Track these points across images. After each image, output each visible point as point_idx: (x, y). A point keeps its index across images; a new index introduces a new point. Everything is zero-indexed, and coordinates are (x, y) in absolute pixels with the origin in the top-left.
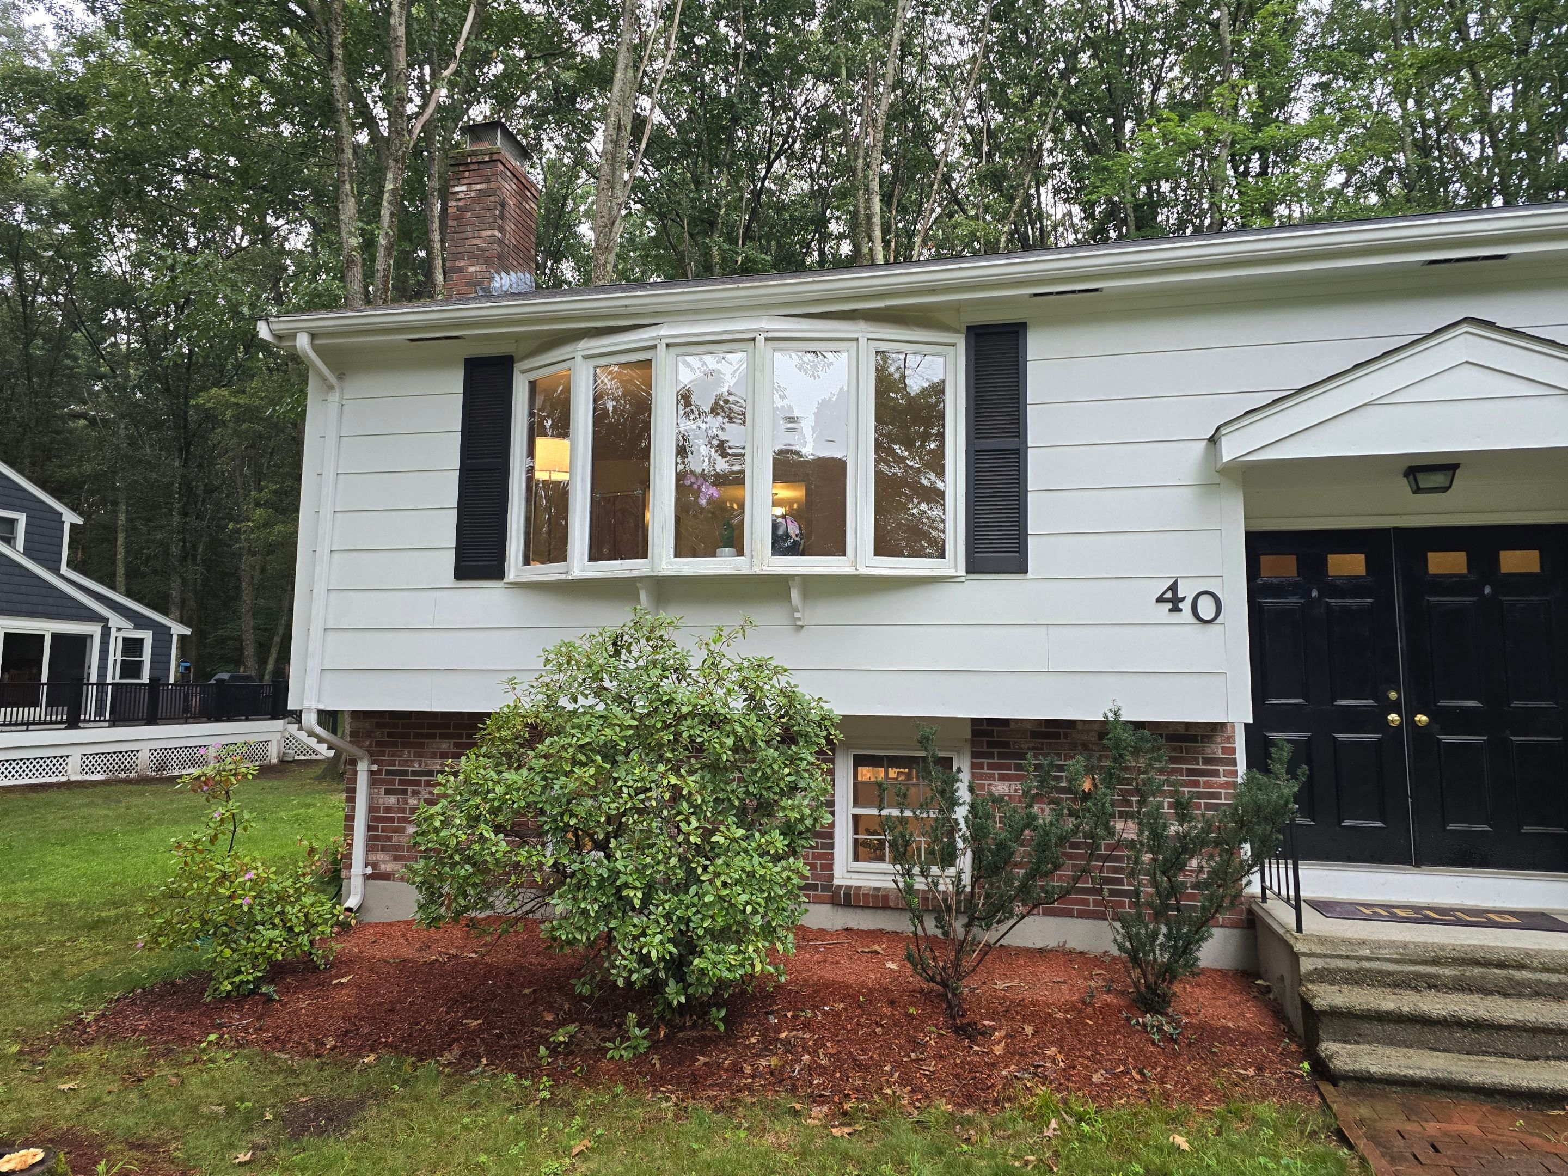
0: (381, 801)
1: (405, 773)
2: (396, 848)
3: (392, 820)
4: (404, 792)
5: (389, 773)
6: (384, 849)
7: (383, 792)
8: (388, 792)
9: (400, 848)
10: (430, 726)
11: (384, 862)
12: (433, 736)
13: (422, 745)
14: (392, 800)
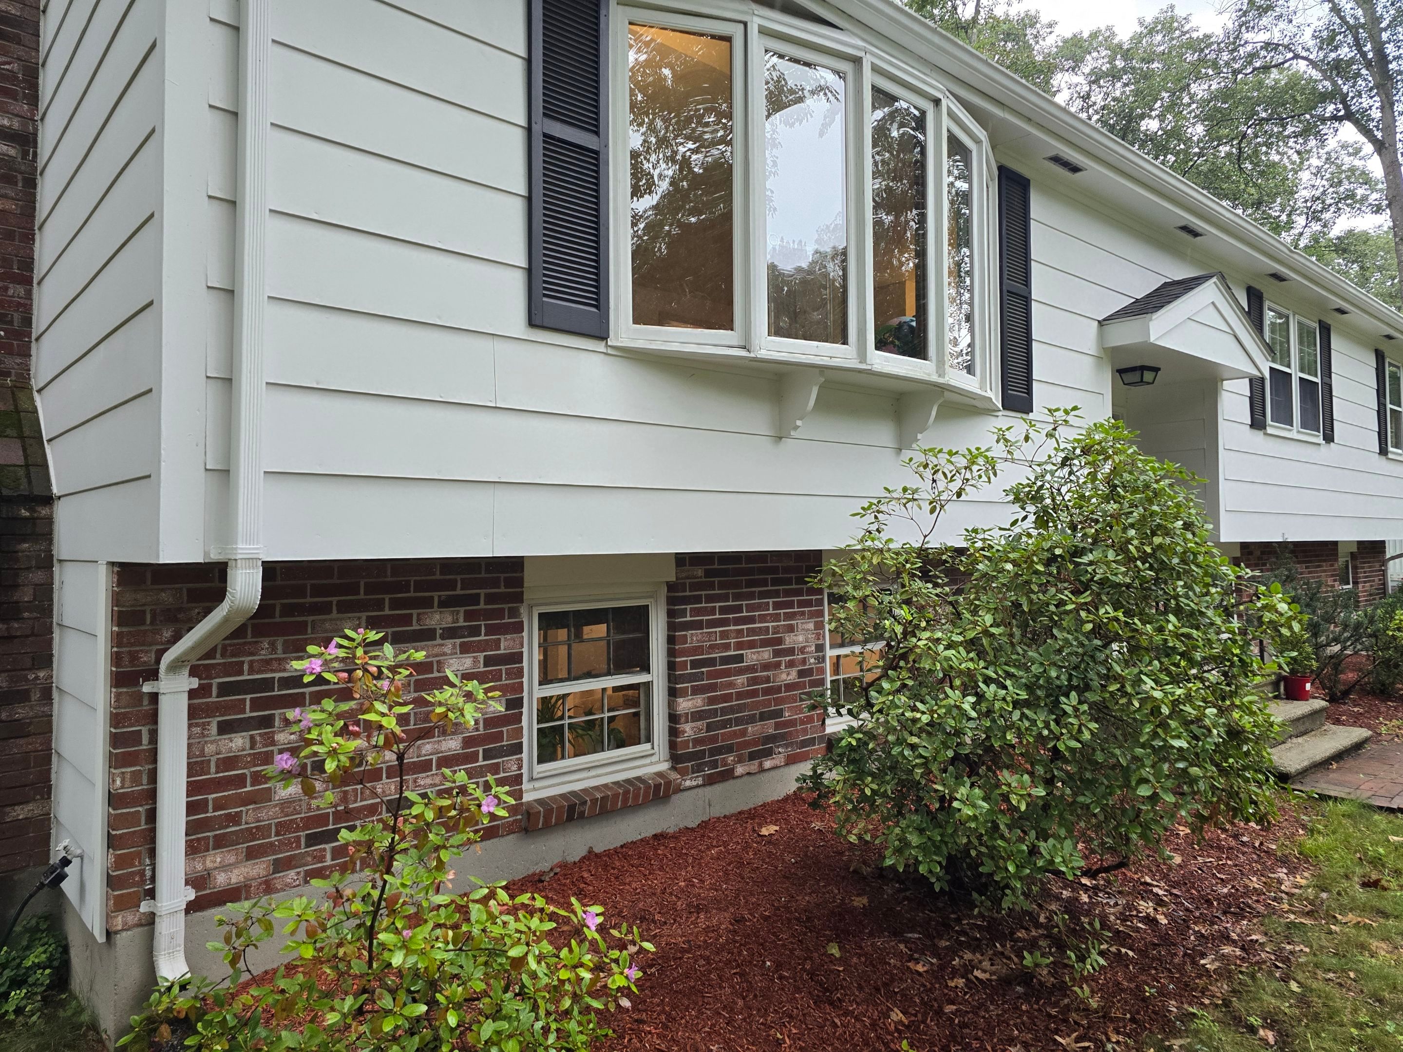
0: (210, 749)
1: (267, 684)
2: (251, 834)
3: (240, 781)
4: (267, 722)
5: (225, 689)
6: (220, 843)
7: (214, 728)
8: (225, 728)
9: (262, 831)
10: (318, 591)
11: (224, 867)
12: (325, 609)
13: (301, 628)
14: (238, 742)
